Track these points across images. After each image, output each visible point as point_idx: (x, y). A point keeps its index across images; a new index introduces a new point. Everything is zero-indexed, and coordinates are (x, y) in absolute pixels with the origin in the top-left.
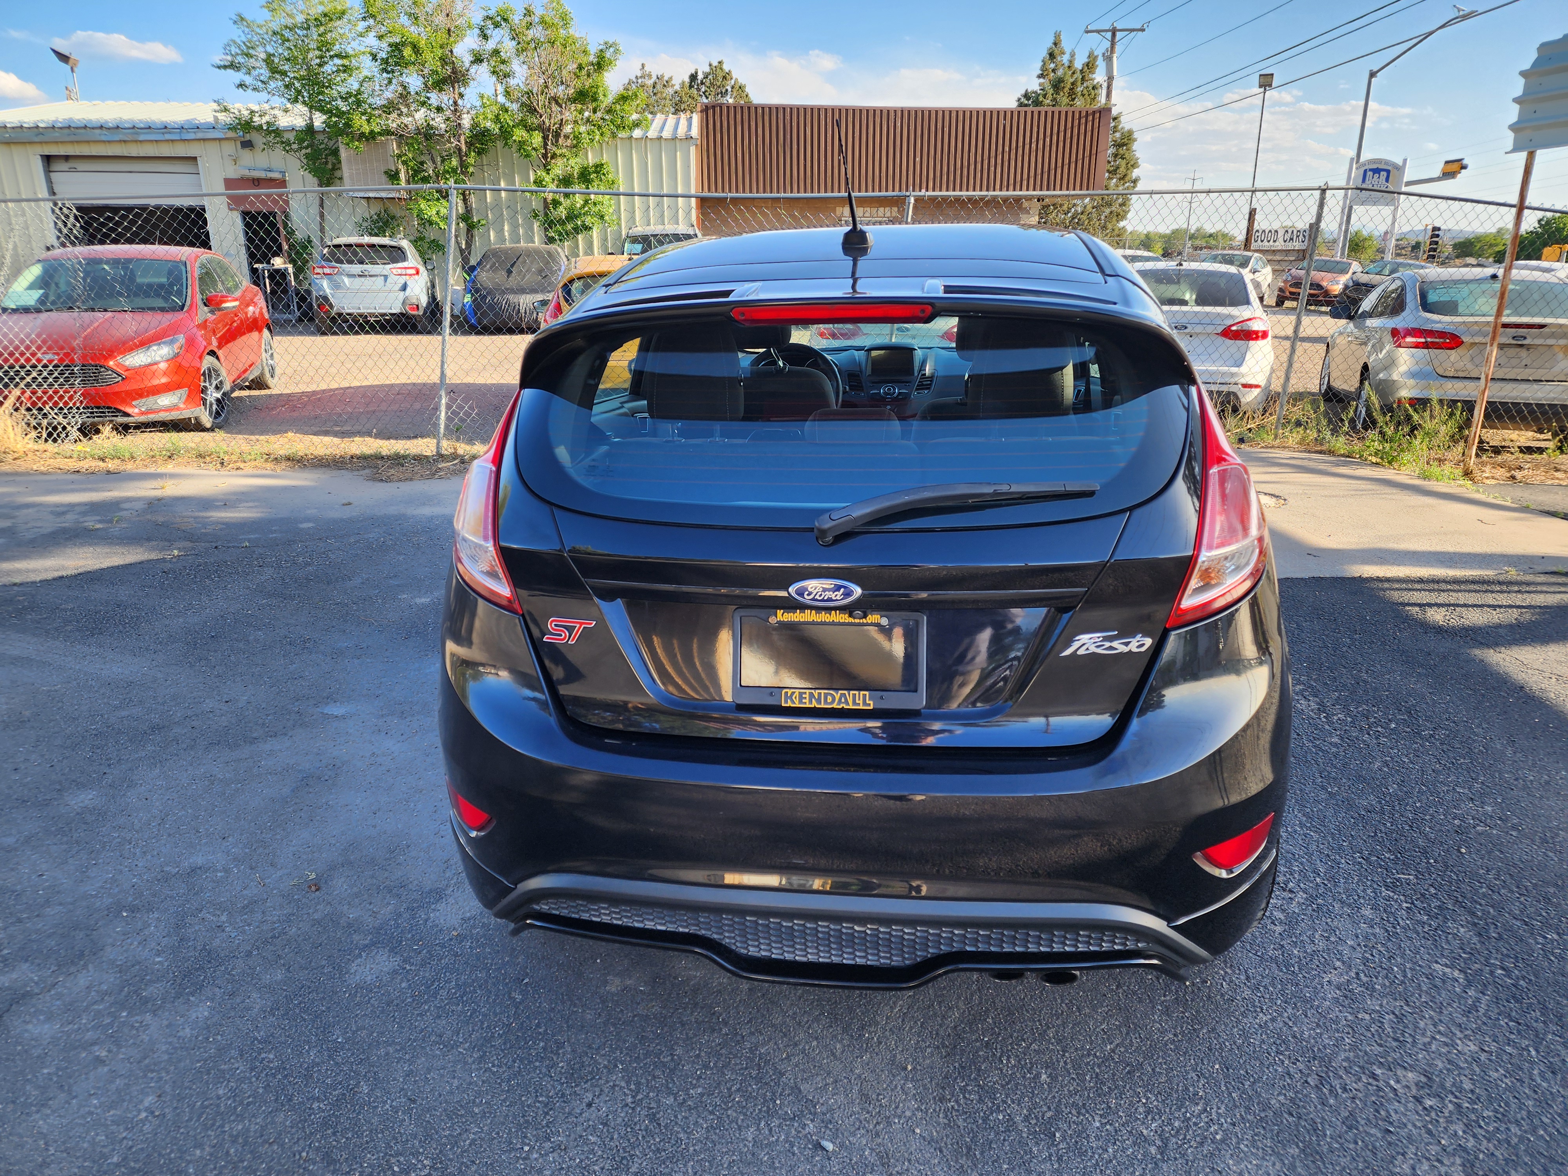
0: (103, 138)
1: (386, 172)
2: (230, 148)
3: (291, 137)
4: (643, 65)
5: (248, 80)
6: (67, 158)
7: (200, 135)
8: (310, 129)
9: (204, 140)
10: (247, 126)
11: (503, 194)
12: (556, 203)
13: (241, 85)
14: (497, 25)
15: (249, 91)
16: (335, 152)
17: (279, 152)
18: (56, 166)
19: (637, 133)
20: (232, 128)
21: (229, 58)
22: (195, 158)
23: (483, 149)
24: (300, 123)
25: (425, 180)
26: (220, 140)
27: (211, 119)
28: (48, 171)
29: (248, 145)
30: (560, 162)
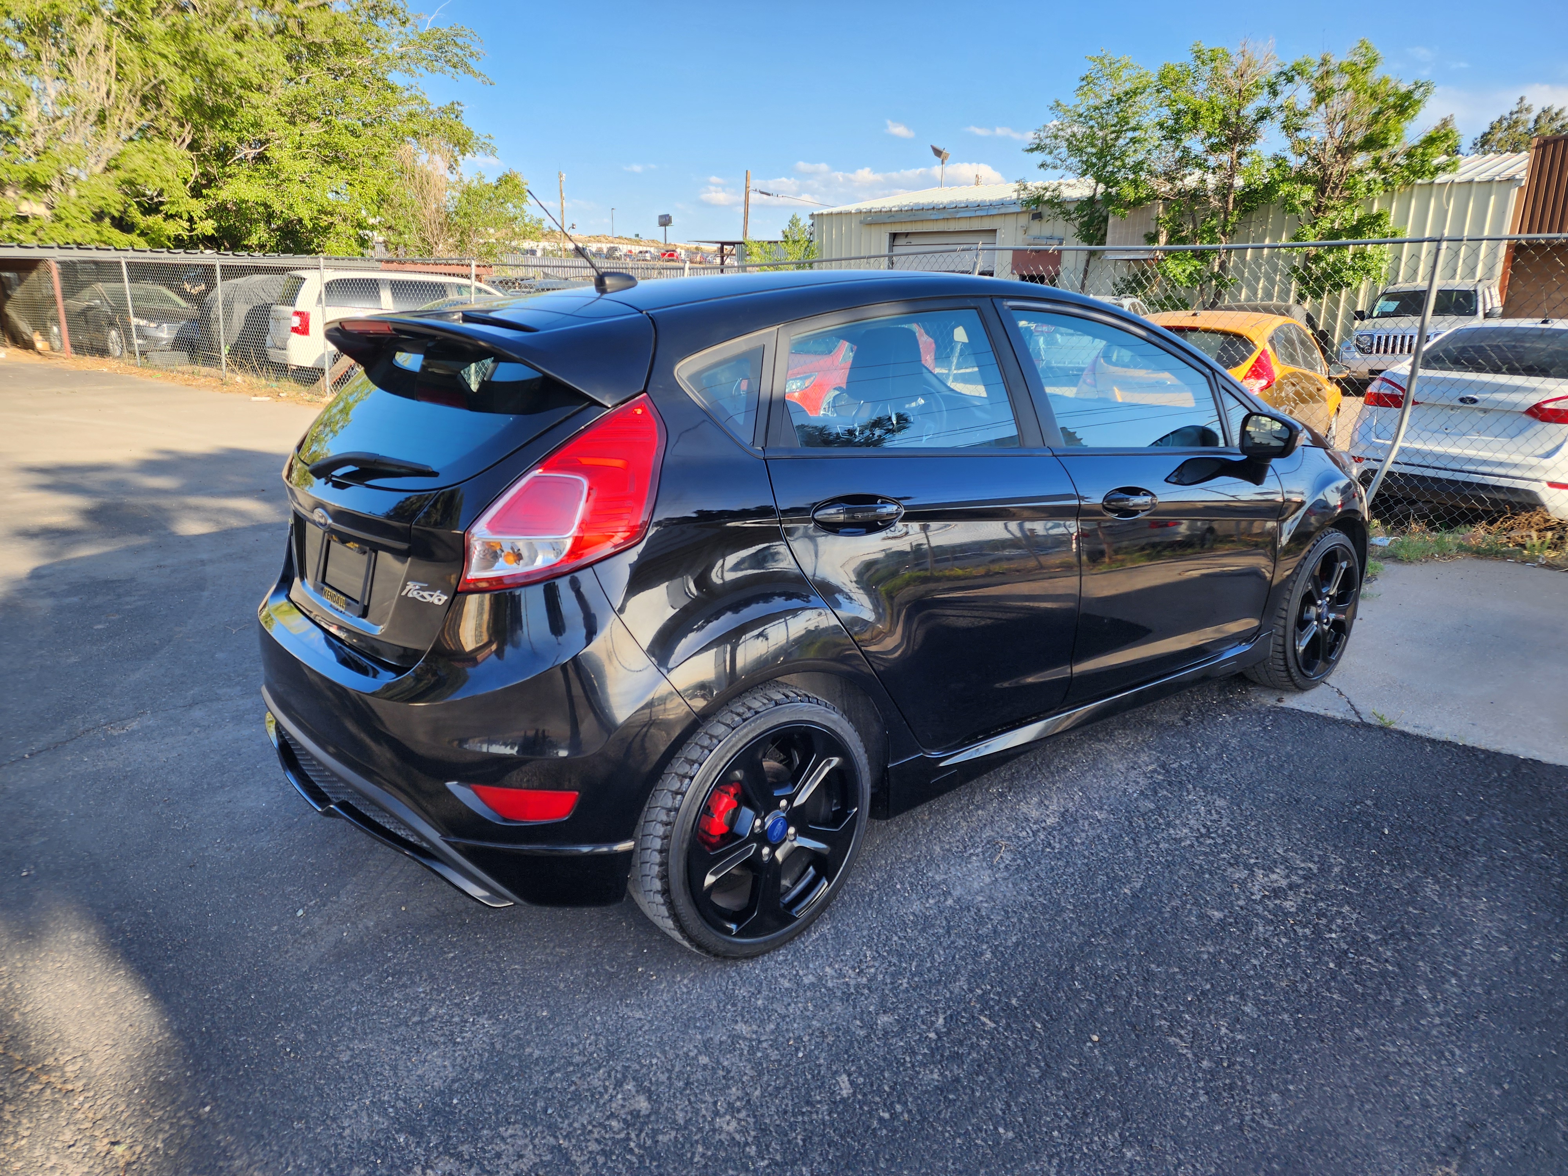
0: (933, 217)
1: (1145, 235)
2: (1024, 220)
3: (1071, 207)
4: (1522, 99)
5: (1049, 159)
6: (907, 235)
7: (1003, 211)
8: (1091, 200)
9: (1005, 214)
10: (1038, 200)
11: (1266, 251)
12: (1318, 259)
13: (1043, 165)
14: (1290, 80)
15: (1049, 169)
16: (1106, 219)
17: (1061, 222)
18: (900, 241)
19: (1441, 178)
20: (1027, 203)
21: (1037, 141)
22: (995, 231)
23: (1252, 208)
24: (1087, 193)
25: (1182, 240)
26: (1018, 213)
27: (1014, 196)
28: (892, 245)
29: (1038, 216)
30: (1332, 215)
